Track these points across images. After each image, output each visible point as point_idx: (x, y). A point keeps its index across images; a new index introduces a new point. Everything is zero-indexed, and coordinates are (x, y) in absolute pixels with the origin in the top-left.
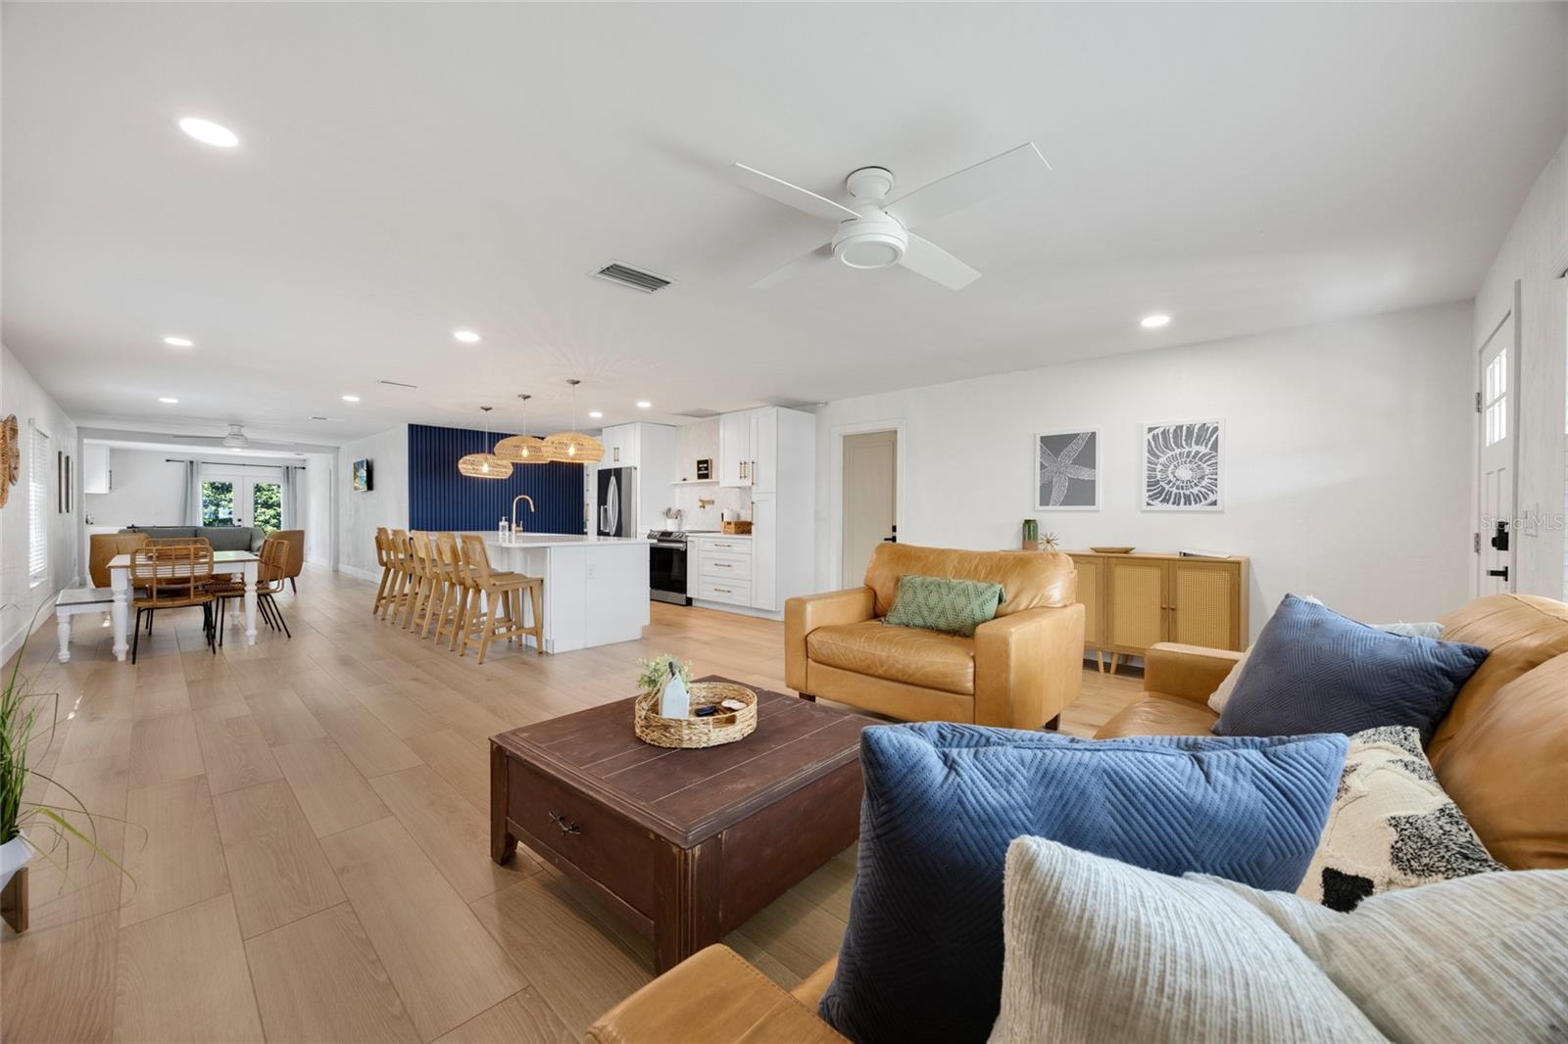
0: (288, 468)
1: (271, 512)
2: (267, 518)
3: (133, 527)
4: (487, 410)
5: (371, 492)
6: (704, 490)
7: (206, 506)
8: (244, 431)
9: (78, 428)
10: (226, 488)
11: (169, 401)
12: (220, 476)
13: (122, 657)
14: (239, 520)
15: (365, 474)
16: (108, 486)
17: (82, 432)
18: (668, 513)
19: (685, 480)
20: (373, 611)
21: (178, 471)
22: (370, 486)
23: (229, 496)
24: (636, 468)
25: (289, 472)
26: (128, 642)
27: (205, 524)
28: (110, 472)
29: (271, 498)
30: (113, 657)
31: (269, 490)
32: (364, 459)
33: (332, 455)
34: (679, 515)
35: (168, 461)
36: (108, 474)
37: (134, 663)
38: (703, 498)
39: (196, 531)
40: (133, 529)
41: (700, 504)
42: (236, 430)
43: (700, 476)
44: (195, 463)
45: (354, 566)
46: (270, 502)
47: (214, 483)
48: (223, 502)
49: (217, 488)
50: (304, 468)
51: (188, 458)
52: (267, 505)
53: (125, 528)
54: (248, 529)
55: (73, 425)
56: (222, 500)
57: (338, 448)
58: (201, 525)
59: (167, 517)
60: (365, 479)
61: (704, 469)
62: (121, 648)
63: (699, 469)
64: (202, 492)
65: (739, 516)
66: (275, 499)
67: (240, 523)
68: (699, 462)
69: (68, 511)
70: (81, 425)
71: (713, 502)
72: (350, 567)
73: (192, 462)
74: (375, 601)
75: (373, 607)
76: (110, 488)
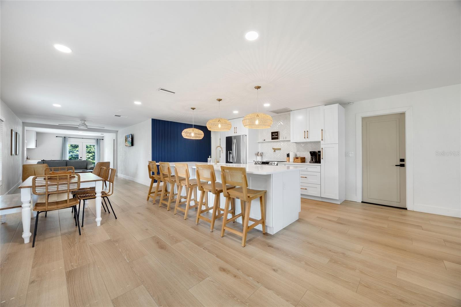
0: (97, 139)
1: (91, 155)
2: (89, 157)
3: (44, 160)
4: (193, 109)
5: (132, 147)
6: (276, 144)
7: (69, 153)
8: (86, 123)
9: (23, 123)
10: (76, 147)
11: (57, 105)
12: (74, 142)
13: (27, 241)
14: (81, 158)
15: (131, 140)
16: (35, 146)
17: (24, 124)
18: (257, 154)
19: (264, 140)
20: (147, 199)
21: (60, 140)
22: (132, 144)
23: (77, 149)
24: (246, 135)
25: (98, 141)
26: (31, 231)
27: (69, 159)
28: (36, 140)
29: (91, 150)
30: (22, 241)
31: (90, 147)
32: (130, 134)
33: (115, 134)
34: (262, 155)
35: (57, 137)
36: (35, 141)
37: (33, 246)
38: (274, 148)
39: (67, 162)
40: (43, 162)
41: (273, 150)
42: (83, 122)
43: (273, 139)
44: (66, 138)
45: (124, 175)
46: (90, 151)
47: (72, 145)
48: (75, 151)
49: (73, 147)
50: (103, 139)
51: (64, 136)
52: (89, 152)
53: (41, 161)
54: (84, 161)
55: (20, 121)
56: (74, 151)
57: (117, 131)
58: (68, 159)
59: (56, 157)
60: (131, 142)
61: (275, 136)
62: (27, 235)
63: (272, 135)
64: (68, 148)
65: (296, 155)
66: (92, 150)
67: (81, 159)
68: (272, 133)
69: (16, 154)
70: (23, 121)
71: (280, 149)
72: (123, 175)
73: (65, 137)
74: (147, 194)
75: (147, 197)
76: (36, 146)
